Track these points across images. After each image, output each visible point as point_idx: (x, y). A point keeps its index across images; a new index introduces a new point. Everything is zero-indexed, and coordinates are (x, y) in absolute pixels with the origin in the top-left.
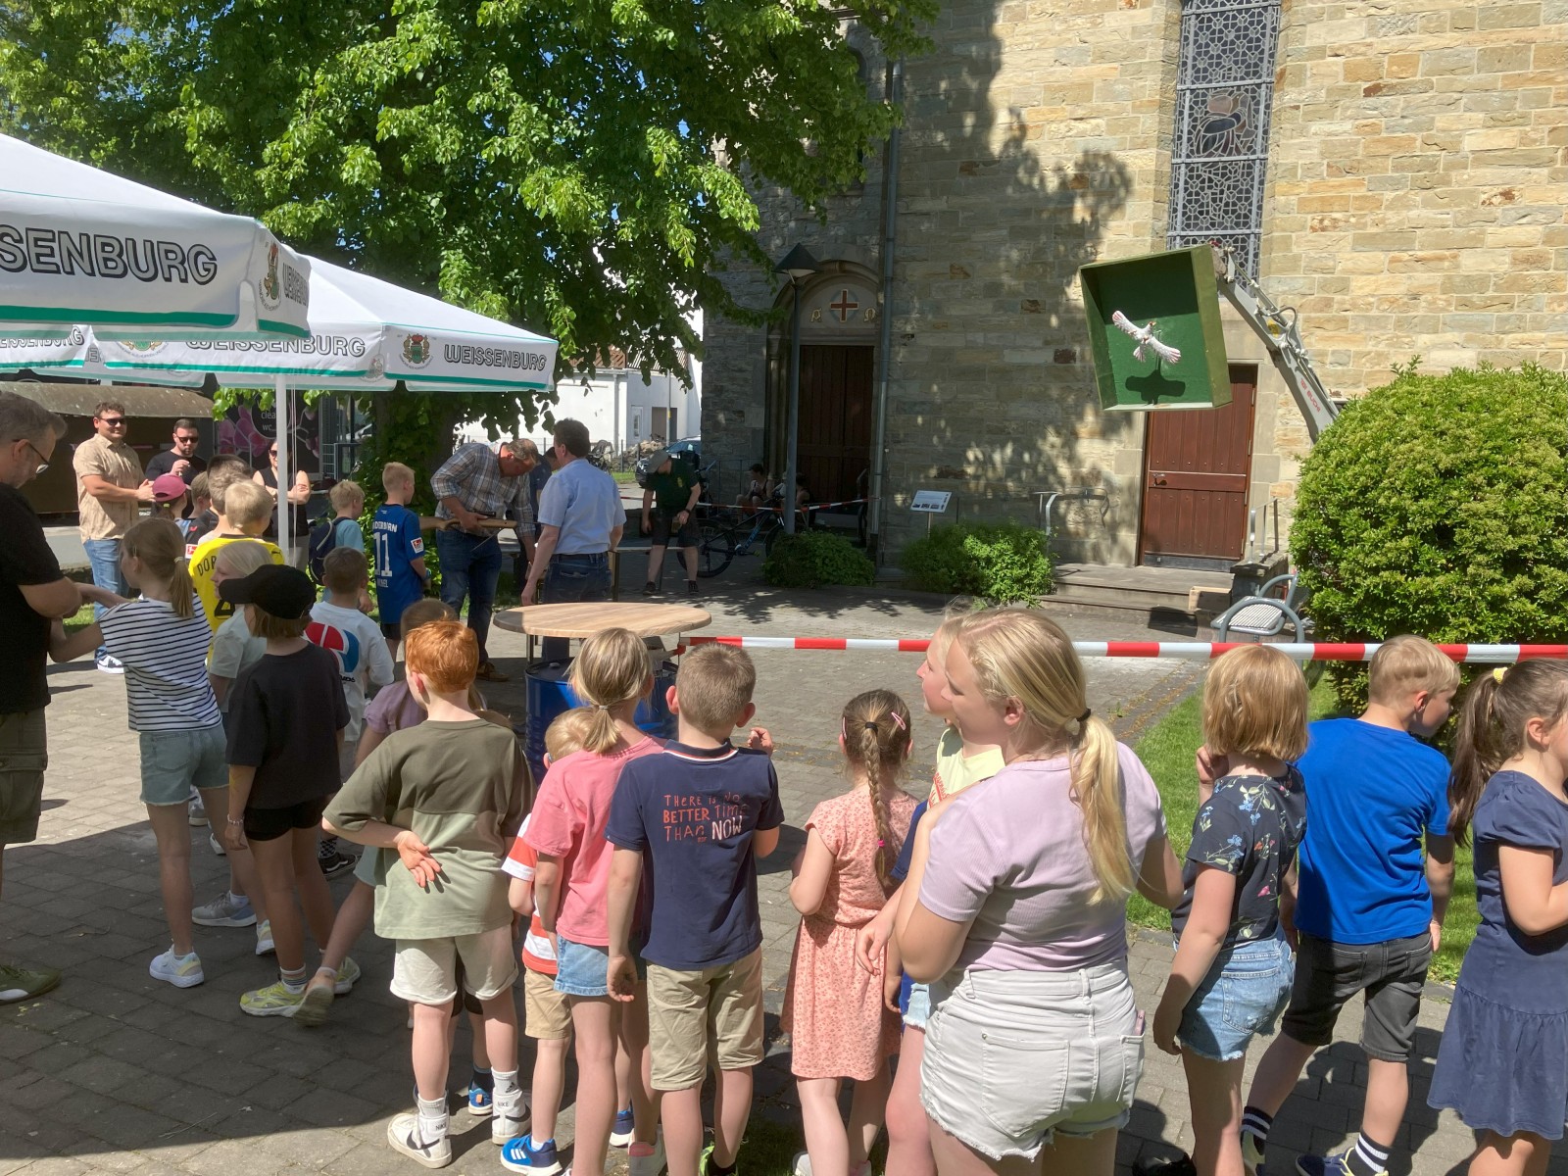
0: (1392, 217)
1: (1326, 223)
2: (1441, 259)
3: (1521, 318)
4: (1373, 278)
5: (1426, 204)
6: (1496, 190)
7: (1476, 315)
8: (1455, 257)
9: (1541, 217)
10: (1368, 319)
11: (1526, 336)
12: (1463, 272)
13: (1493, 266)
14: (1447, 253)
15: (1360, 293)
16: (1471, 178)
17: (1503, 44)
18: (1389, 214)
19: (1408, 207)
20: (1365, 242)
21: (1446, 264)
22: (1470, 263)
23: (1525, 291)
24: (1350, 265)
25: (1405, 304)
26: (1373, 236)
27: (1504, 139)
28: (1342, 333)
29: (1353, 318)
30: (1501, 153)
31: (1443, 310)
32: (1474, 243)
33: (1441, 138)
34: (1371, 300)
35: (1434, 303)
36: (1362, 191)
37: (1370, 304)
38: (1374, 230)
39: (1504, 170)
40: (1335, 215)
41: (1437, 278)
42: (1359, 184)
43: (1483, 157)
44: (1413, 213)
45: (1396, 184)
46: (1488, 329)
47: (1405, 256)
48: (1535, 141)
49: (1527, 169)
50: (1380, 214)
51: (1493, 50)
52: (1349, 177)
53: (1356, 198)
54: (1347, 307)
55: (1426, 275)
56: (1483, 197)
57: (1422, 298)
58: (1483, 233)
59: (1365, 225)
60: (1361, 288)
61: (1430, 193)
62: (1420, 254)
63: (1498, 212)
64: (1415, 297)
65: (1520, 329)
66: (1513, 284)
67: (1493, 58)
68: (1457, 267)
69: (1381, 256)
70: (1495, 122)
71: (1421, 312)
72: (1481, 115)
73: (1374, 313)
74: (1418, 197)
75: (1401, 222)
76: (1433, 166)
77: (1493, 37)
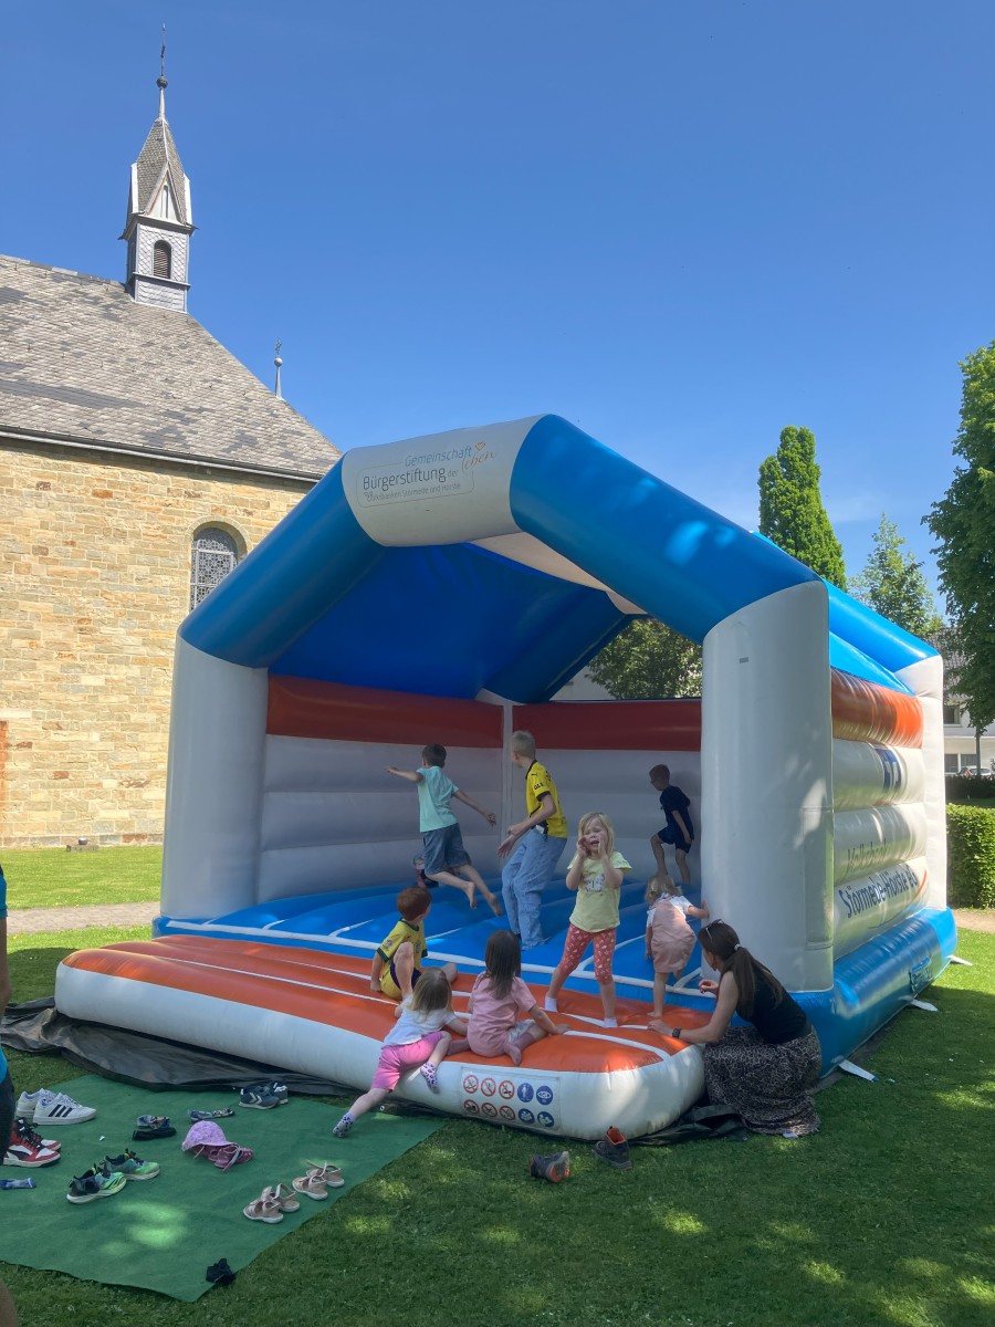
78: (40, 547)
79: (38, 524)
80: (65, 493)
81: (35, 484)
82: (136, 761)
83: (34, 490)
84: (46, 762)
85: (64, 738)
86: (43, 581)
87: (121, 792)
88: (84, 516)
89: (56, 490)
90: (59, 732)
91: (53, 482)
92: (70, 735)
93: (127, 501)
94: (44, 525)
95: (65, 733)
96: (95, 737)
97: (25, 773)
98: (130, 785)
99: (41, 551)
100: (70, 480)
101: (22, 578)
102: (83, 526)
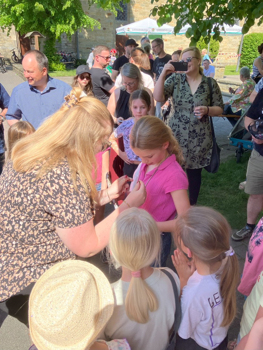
1: (136, 10)
5: (147, 9)
18: (143, 10)
19: (145, 9)
20: (141, 14)
36: (140, 6)
40: (137, 9)
42: (140, 5)
44: (145, 10)
45: (144, 6)
47: (145, 16)
50: (142, 10)
53: (140, 7)
74: (146, 8)
76: (147, 4)
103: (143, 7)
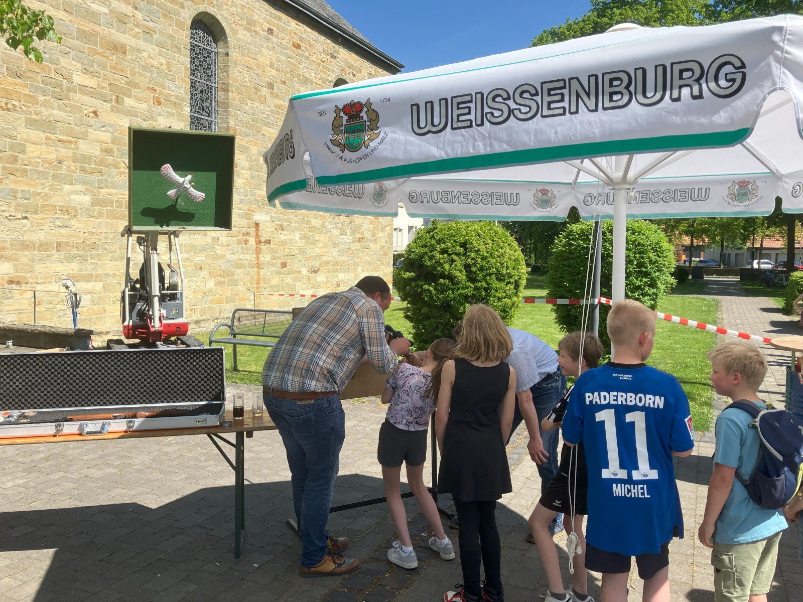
0: (45, 112)
1: (9, 106)
2: (70, 142)
3: (106, 181)
4: (38, 147)
5: (60, 109)
6: (91, 110)
7: (89, 177)
8: (76, 142)
9: (110, 129)
10: (39, 172)
11: (109, 191)
12: (80, 151)
13: (93, 151)
14: (73, 139)
15: (32, 155)
16: (79, 99)
17: (86, 29)
18: (43, 109)
19: (52, 108)
20: (31, 123)
21: (73, 146)
22: (84, 147)
23: (107, 167)
24: (25, 137)
25: (56, 165)
26: (36, 121)
27: (91, 82)
28: (25, 179)
29: (31, 170)
30: (90, 90)
31: (74, 172)
32: (84, 136)
33: (64, 71)
34: (39, 160)
35: (70, 167)
36: (27, 91)
37: (38, 163)
38: (36, 117)
39: (92, 99)
40: (16, 103)
41: (70, 153)
42: (25, 86)
43: (83, 89)
44: (55, 112)
45: (44, 92)
46: (94, 185)
47: (53, 137)
48: (104, 88)
49: (102, 102)
50: (39, 108)
51: (83, 31)
52: (19, 80)
53: (25, 95)
54: (27, 163)
55: (64, 150)
56: (86, 112)
57: (64, 163)
58: (87, 131)
59: (30, 114)
60: (33, 152)
61: (61, 102)
62: (61, 137)
63: (92, 121)
64: (60, 162)
65: (107, 187)
66: (102, 162)
67: (84, 35)
68: (78, 148)
69: (41, 134)
70: (86, 71)
71: (64, 172)
72: (80, 65)
73: (40, 168)
74: (56, 103)
75: (49, 116)
76: (61, 87)
77: (82, 23)
78: (271, 83)
79: (268, 63)
80: (280, 41)
81: (266, 29)
82: (313, 254)
83: (266, 34)
84: (277, 255)
85: (285, 237)
86: (271, 111)
87: (309, 277)
88: (288, 61)
89: (277, 37)
90: (283, 232)
91: (275, 29)
92: (287, 235)
93: (307, 54)
94: (271, 65)
95: (285, 233)
96: (297, 237)
97: (268, 263)
98: (312, 272)
99: (271, 86)
100: (283, 30)
101: (262, 107)
102: (288, 70)
103: (41, 98)
